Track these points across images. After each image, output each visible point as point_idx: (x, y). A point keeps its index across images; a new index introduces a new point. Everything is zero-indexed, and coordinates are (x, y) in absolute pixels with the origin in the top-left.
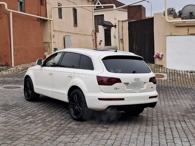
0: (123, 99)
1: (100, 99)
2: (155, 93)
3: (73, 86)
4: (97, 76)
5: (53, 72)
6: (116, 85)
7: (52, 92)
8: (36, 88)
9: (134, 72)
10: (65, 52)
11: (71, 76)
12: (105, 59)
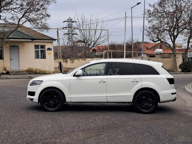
4: (167, 78)
10: (112, 62)
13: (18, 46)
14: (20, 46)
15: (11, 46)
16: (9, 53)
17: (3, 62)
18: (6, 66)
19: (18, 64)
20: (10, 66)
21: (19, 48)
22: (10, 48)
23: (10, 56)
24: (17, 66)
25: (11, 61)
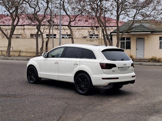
0: (118, 78)
1: (103, 79)
2: (133, 74)
3: (79, 71)
4: (100, 63)
5: (58, 62)
6: (114, 69)
7: (58, 76)
8: (40, 74)
9: (122, 60)
10: (67, 47)
11: (77, 64)
12: (104, 51)
13: (143, 38)
14: (146, 38)
15: (137, 38)
16: (136, 44)
17: (130, 51)
18: (132, 55)
19: (143, 53)
20: (135, 55)
21: (145, 40)
22: (137, 40)
23: (137, 47)
24: (142, 55)
25: (137, 50)
